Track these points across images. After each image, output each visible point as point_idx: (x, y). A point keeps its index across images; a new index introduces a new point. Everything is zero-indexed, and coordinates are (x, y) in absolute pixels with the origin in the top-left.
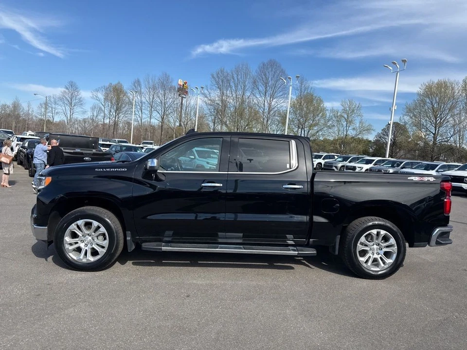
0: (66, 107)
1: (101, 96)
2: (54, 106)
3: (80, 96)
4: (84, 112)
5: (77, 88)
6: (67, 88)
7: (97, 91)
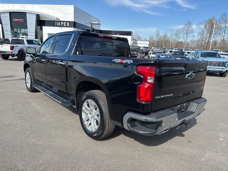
0: (185, 34)
1: (202, 26)
2: (179, 34)
3: (192, 28)
4: (194, 36)
5: (191, 24)
6: (186, 25)
7: (200, 24)
